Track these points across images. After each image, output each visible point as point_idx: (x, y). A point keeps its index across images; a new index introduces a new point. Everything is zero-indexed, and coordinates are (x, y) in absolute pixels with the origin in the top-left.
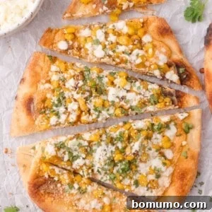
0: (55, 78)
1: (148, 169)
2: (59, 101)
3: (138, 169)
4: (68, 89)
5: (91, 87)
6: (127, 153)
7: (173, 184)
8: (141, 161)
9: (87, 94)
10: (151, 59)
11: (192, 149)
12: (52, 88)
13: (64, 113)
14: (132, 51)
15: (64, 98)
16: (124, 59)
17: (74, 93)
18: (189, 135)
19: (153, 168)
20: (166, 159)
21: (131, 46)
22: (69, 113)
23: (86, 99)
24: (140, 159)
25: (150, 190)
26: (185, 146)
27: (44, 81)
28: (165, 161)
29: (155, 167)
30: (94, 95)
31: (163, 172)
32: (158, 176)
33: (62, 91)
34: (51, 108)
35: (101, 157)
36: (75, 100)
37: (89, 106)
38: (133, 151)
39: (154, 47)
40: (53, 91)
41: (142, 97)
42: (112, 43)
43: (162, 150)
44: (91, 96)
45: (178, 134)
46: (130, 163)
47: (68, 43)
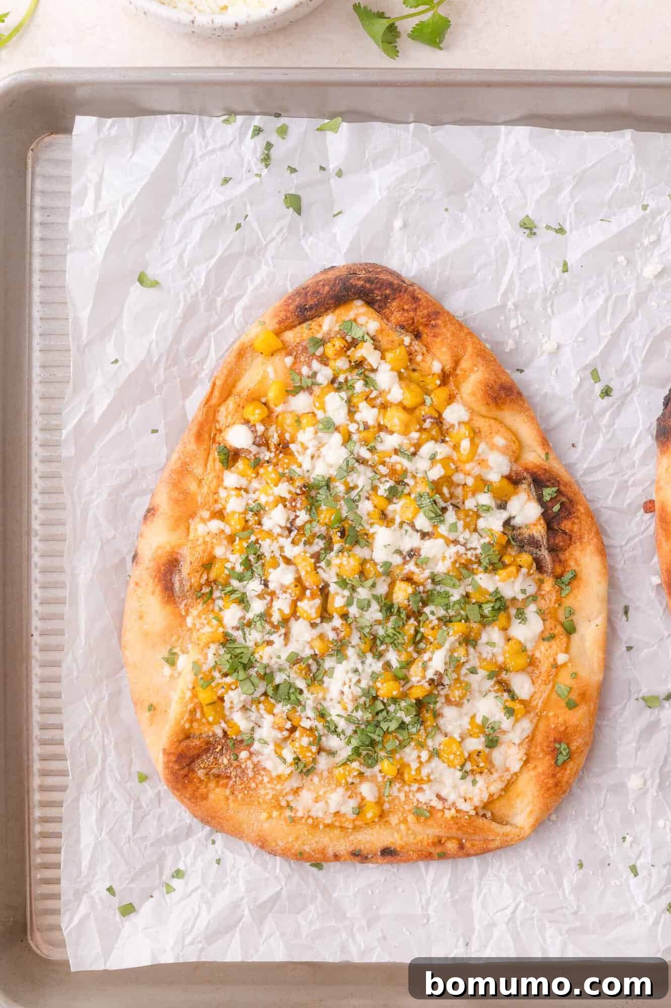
0: (235, 505)
1: (466, 721)
2: (247, 564)
3: (441, 721)
4: (269, 534)
5: (329, 527)
6: (414, 679)
7: (531, 766)
8: (448, 701)
9: (319, 544)
10: (468, 467)
11: (584, 673)
12: (228, 531)
13: (261, 596)
14: (418, 446)
15: (259, 557)
16: (398, 467)
17: (286, 542)
18: (575, 637)
19: (479, 721)
20: (513, 697)
21: (415, 435)
22: (273, 594)
23: (317, 557)
24: (447, 697)
25: (470, 778)
26: (565, 664)
27: (206, 514)
28: (510, 704)
29: (485, 719)
30: (336, 547)
31: (504, 732)
32: (492, 743)
33: (253, 538)
34: (227, 584)
35: (346, 689)
36: (288, 561)
37: (324, 576)
38: (430, 674)
39: (475, 434)
40: (231, 539)
41: (462, 550)
42: (367, 427)
43: (504, 676)
44: (329, 548)
45: (547, 634)
46: (420, 705)
47: (254, 432)
